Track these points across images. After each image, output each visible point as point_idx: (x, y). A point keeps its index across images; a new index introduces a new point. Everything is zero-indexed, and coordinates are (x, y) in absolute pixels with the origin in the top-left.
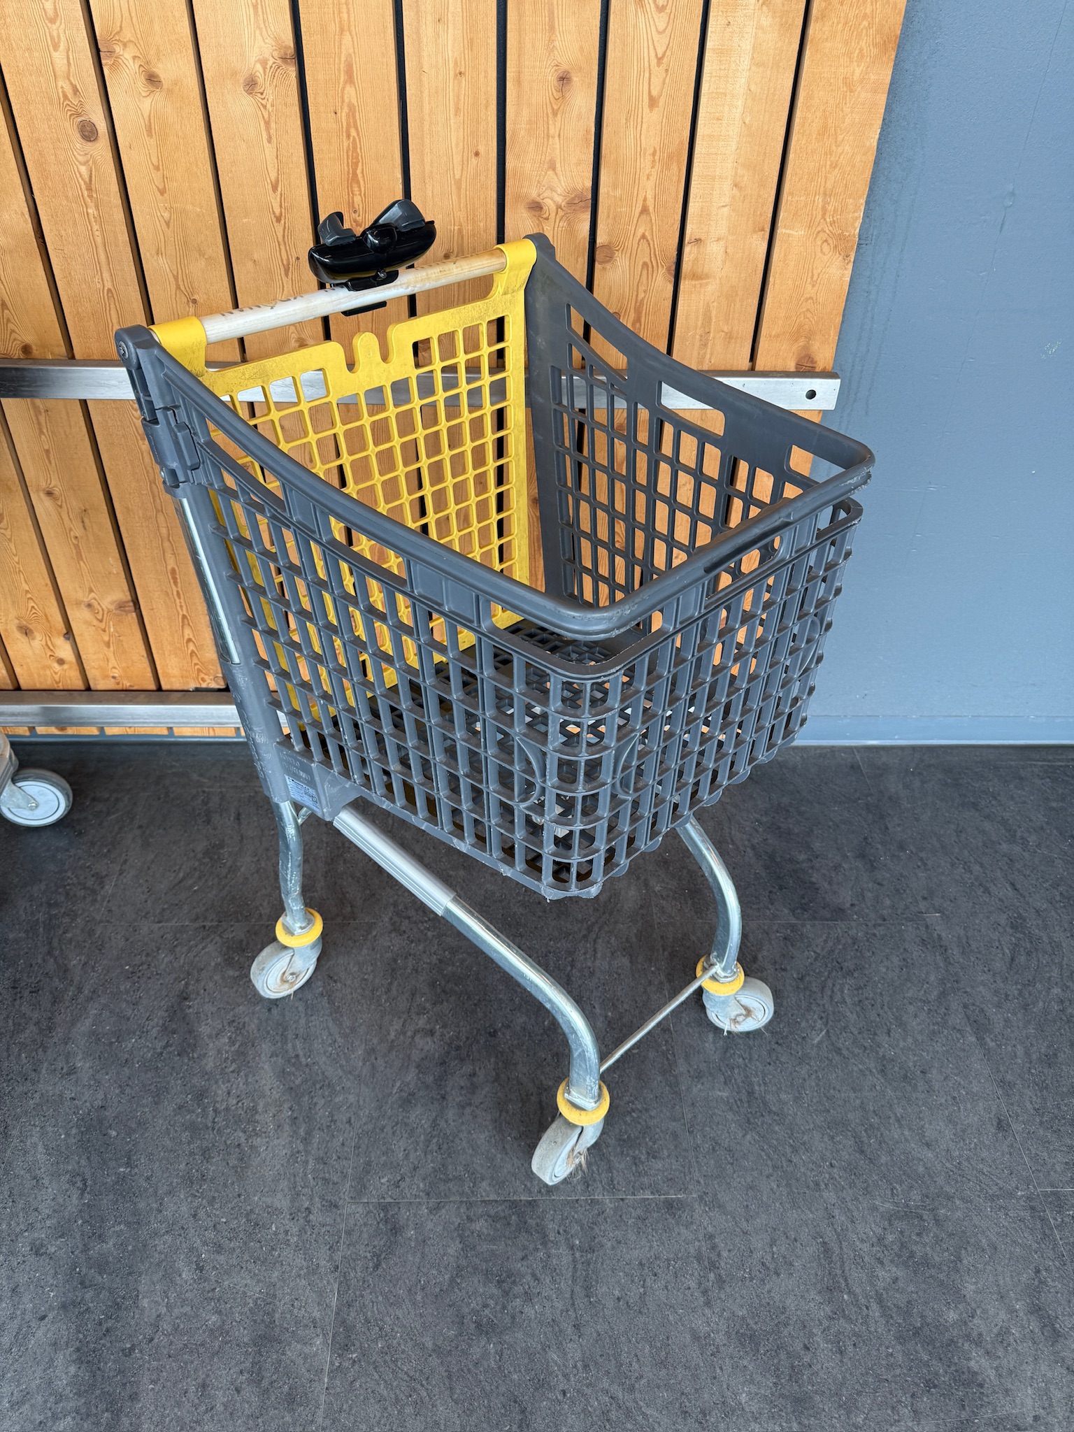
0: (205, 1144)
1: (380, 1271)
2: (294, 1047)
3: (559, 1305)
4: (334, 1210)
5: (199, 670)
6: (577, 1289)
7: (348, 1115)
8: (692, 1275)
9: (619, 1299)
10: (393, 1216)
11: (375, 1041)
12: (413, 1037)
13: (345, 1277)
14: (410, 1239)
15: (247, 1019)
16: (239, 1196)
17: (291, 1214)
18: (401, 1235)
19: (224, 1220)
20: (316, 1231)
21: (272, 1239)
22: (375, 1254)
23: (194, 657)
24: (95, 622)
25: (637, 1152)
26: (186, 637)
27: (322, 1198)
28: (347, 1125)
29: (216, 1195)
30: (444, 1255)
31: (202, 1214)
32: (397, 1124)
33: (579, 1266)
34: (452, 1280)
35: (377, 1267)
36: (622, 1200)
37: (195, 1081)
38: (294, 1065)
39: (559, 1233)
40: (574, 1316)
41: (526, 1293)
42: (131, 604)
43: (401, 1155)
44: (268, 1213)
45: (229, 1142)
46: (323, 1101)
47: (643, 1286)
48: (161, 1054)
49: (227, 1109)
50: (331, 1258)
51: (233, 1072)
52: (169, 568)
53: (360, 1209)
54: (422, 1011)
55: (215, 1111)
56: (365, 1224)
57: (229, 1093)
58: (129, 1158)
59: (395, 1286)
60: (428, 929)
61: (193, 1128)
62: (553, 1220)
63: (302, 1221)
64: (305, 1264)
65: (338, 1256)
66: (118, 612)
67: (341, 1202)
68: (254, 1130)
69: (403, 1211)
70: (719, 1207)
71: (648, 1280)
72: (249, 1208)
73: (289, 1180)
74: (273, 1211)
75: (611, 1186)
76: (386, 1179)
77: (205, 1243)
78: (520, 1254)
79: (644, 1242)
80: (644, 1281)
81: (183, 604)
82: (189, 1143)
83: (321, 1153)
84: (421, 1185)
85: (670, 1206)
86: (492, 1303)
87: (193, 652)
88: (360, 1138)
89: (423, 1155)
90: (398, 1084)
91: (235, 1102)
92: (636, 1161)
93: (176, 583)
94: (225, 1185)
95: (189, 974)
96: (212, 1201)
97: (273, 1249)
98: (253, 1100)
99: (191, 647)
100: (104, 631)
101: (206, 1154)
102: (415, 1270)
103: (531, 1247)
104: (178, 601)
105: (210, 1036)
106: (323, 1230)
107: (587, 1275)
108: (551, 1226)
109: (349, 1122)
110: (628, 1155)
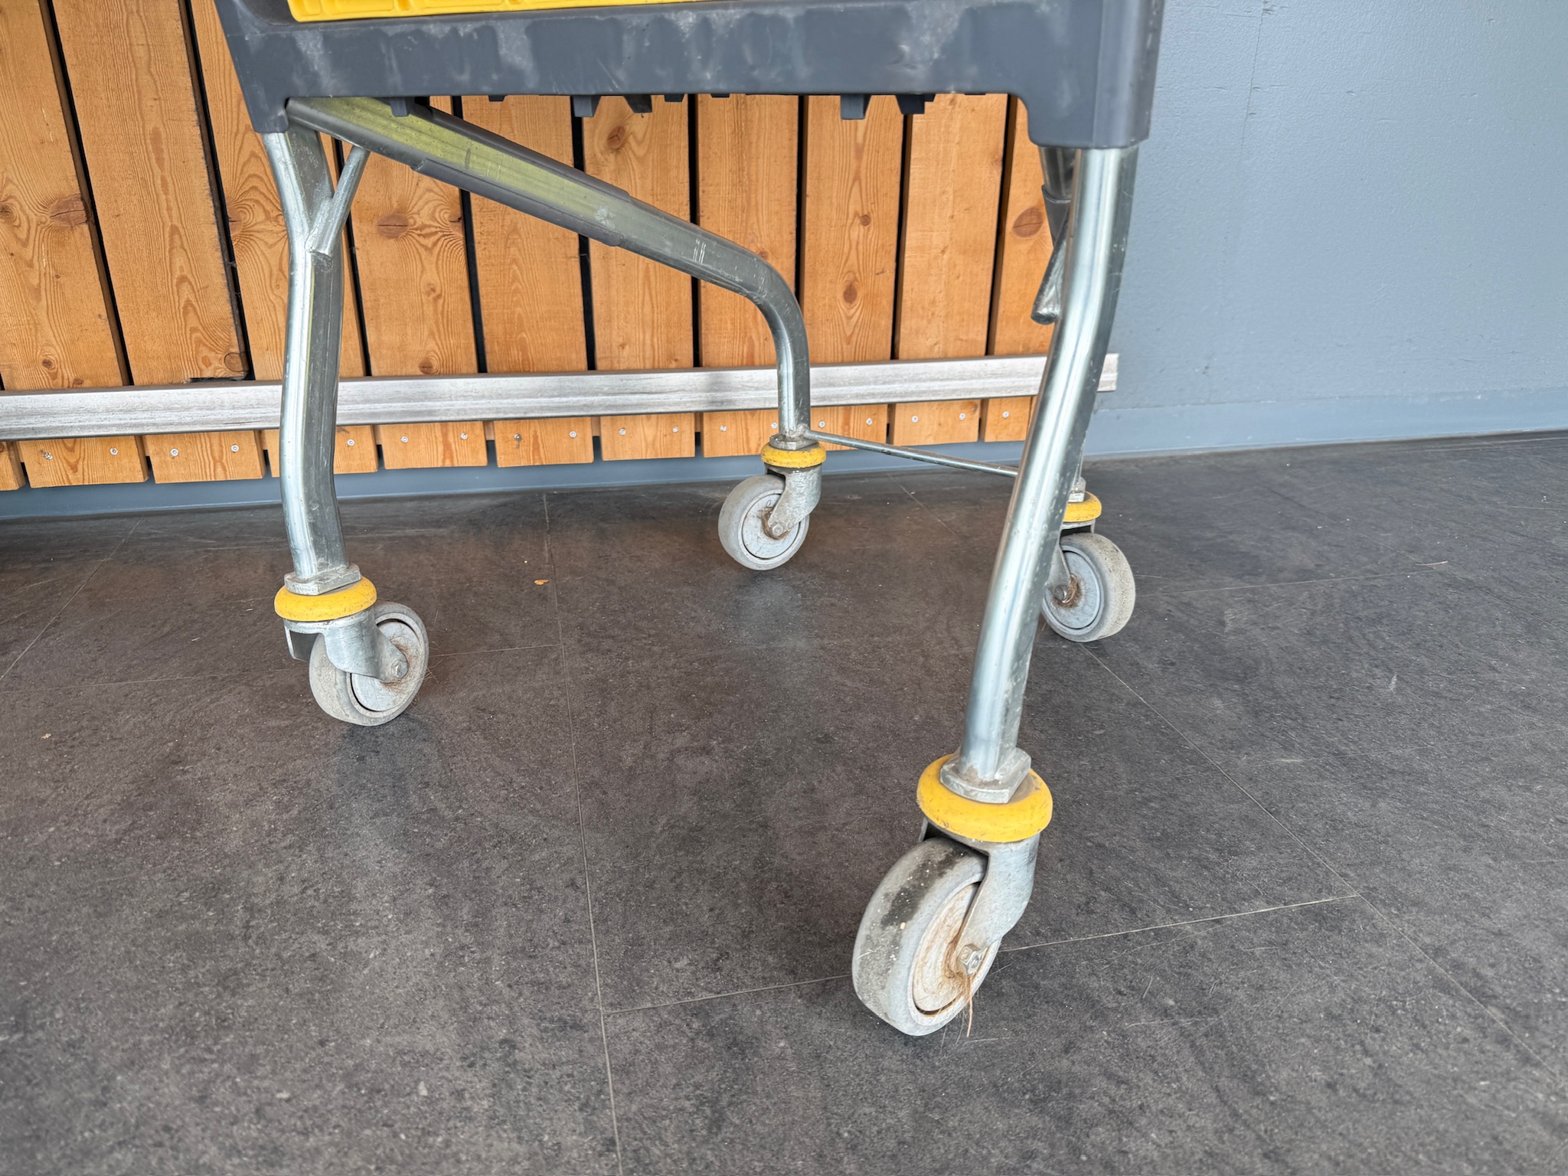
0: (225, 966)
1: (727, 1132)
2: (424, 800)
3: (1205, 1122)
4: (576, 1033)
5: (199, 342)
6: (1224, 1082)
7: (566, 876)
8: (1453, 1017)
9: (1331, 1086)
10: (724, 1022)
11: (596, 772)
12: (671, 759)
13: (638, 1160)
14: (781, 1057)
15: (313, 775)
16: (322, 1043)
17: (464, 1058)
18: (755, 1053)
19: (285, 1095)
20: (537, 1079)
21: (421, 1114)
22: (702, 1101)
23: (191, 315)
24: (15, 247)
25: (1195, 851)
26: (178, 274)
27: (539, 1018)
28: (569, 891)
29: (260, 1050)
30: (877, 1072)
31: (221, 1092)
32: (679, 874)
33: (1202, 1042)
34: (918, 1117)
35: (716, 1123)
36: (1217, 921)
37: (198, 870)
38: (427, 821)
39: (1120, 993)
40: (1251, 1136)
41: (1111, 1112)
42: (80, 205)
43: (706, 918)
44: (404, 1065)
45: (286, 955)
46: (505, 864)
47: (1366, 1052)
48: (118, 841)
49: (280, 902)
50: (590, 1127)
51: (290, 847)
52: (149, 128)
53: (639, 1023)
54: (673, 729)
55: (250, 909)
56: (660, 1047)
57: (281, 879)
58: (23, 1015)
59: (777, 1155)
60: (652, 644)
61: (197, 944)
62: (1093, 974)
63: (495, 1066)
64: (522, 1149)
65: (609, 1119)
66: (56, 223)
67: (589, 1016)
68: (349, 926)
69: (745, 1009)
70: (1415, 904)
71: (1368, 1041)
72: (351, 1063)
73: (448, 996)
74: (421, 1060)
75: (1178, 904)
76: (685, 961)
77: (234, 1151)
78: (1056, 1043)
79: (1310, 980)
80: (1362, 1043)
81: (173, 204)
82: (184, 969)
83: (519, 942)
84: (770, 959)
85: (1318, 915)
86: (1037, 1145)
87: (188, 303)
88: (603, 906)
89: (754, 911)
90: (663, 820)
91: (296, 890)
92: (1201, 864)
93: (160, 161)
94: (283, 1029)
95: (182, 732)
96: (249, 1065)
97: (425, 1133)
98: (342, 883)
99: (186, 292)
100: (30, 265)
101: (229, 982)
102: (818, 1113)
103: (1075, 1026)
104: (163, 197)
105: (233, 805)
106: (556, 1074)
107: (1230, 1056)
108: (1097, 985)
109: (572, 884)
110: (1182, 858)
